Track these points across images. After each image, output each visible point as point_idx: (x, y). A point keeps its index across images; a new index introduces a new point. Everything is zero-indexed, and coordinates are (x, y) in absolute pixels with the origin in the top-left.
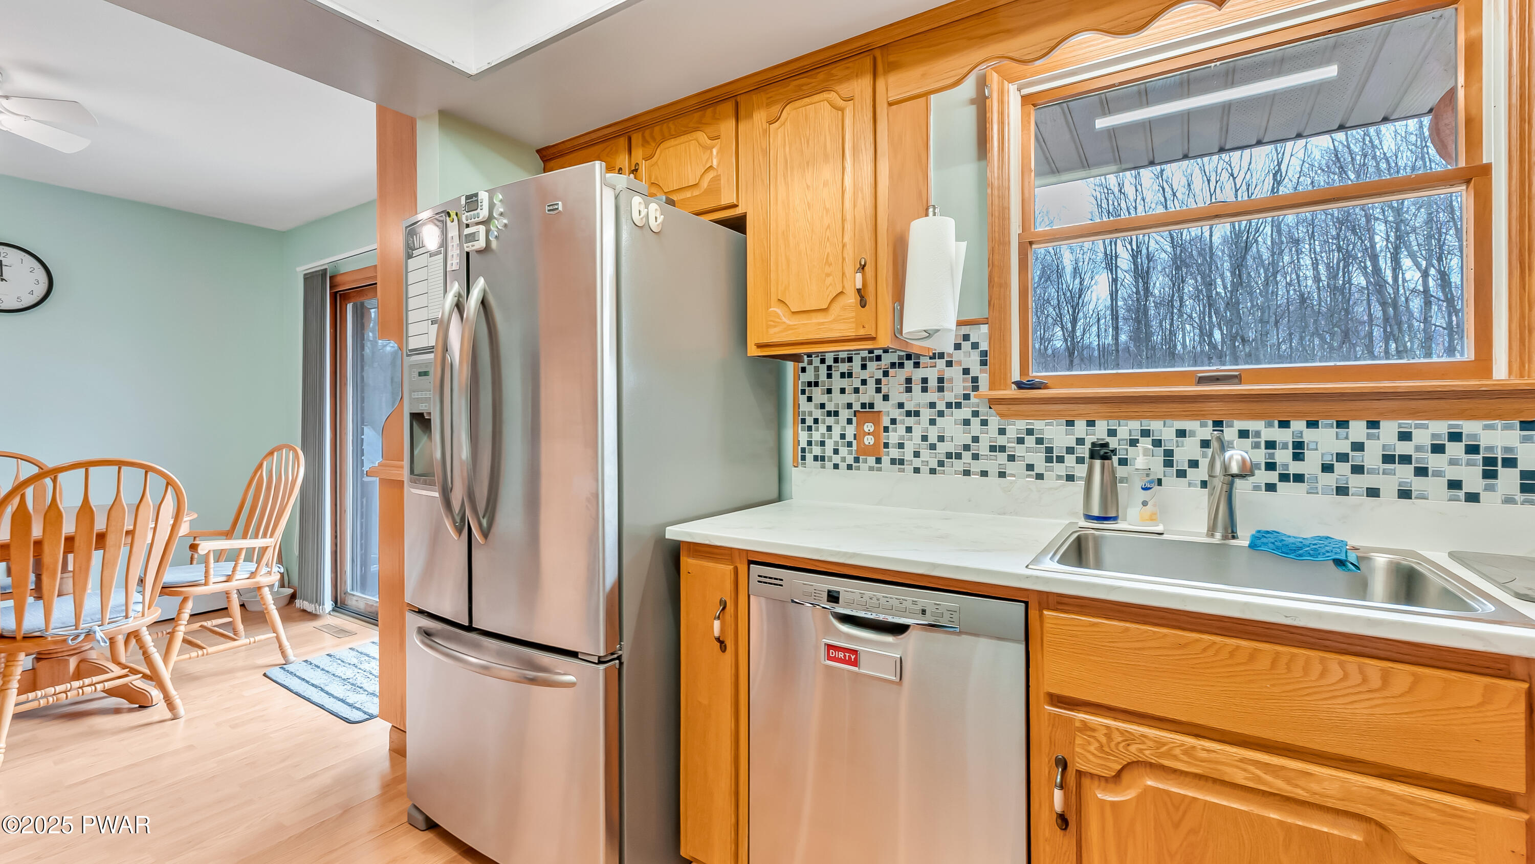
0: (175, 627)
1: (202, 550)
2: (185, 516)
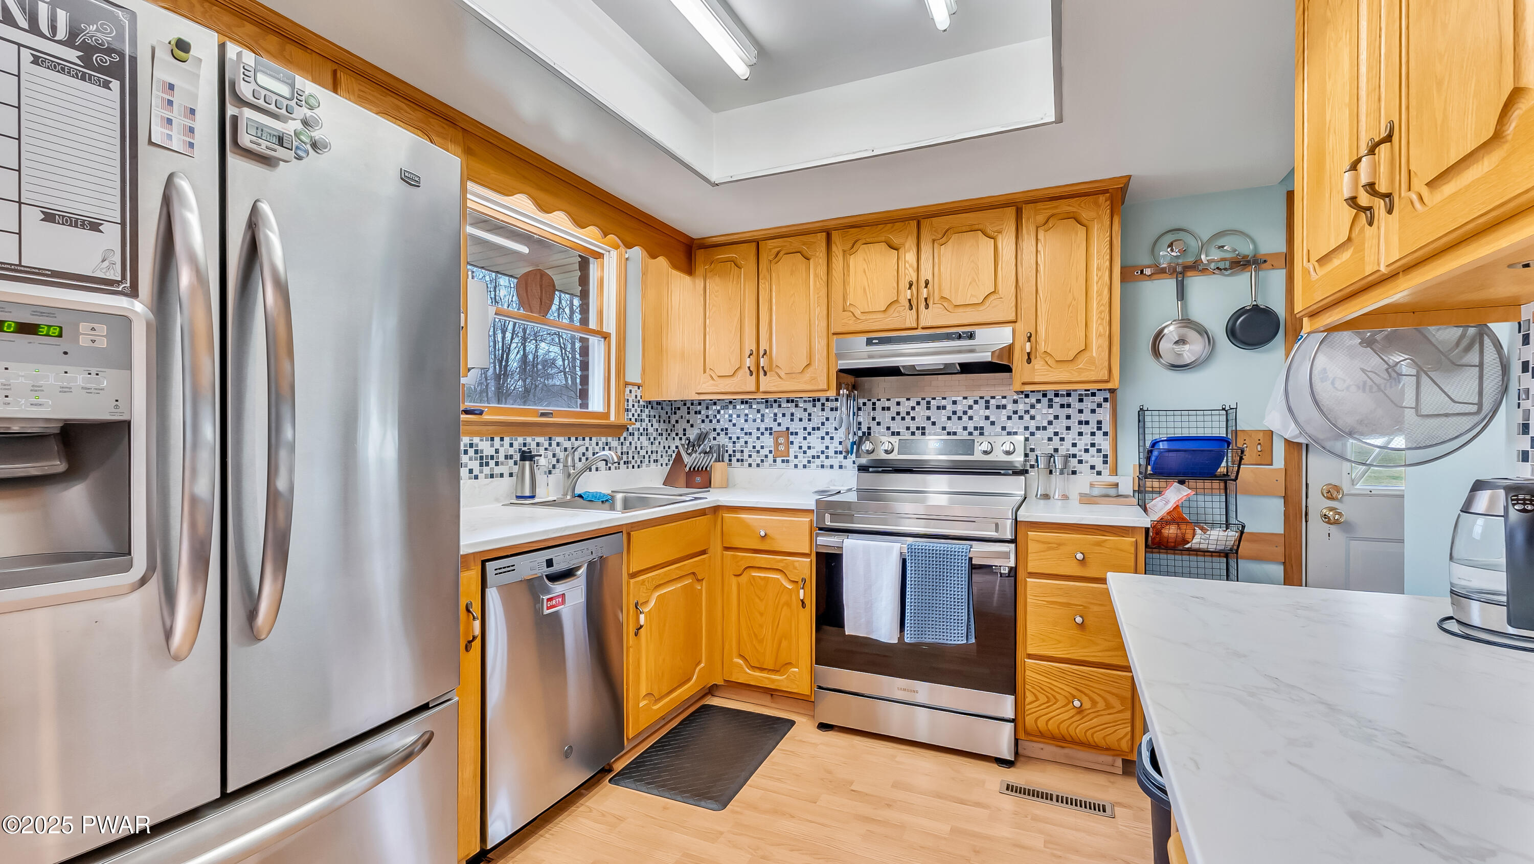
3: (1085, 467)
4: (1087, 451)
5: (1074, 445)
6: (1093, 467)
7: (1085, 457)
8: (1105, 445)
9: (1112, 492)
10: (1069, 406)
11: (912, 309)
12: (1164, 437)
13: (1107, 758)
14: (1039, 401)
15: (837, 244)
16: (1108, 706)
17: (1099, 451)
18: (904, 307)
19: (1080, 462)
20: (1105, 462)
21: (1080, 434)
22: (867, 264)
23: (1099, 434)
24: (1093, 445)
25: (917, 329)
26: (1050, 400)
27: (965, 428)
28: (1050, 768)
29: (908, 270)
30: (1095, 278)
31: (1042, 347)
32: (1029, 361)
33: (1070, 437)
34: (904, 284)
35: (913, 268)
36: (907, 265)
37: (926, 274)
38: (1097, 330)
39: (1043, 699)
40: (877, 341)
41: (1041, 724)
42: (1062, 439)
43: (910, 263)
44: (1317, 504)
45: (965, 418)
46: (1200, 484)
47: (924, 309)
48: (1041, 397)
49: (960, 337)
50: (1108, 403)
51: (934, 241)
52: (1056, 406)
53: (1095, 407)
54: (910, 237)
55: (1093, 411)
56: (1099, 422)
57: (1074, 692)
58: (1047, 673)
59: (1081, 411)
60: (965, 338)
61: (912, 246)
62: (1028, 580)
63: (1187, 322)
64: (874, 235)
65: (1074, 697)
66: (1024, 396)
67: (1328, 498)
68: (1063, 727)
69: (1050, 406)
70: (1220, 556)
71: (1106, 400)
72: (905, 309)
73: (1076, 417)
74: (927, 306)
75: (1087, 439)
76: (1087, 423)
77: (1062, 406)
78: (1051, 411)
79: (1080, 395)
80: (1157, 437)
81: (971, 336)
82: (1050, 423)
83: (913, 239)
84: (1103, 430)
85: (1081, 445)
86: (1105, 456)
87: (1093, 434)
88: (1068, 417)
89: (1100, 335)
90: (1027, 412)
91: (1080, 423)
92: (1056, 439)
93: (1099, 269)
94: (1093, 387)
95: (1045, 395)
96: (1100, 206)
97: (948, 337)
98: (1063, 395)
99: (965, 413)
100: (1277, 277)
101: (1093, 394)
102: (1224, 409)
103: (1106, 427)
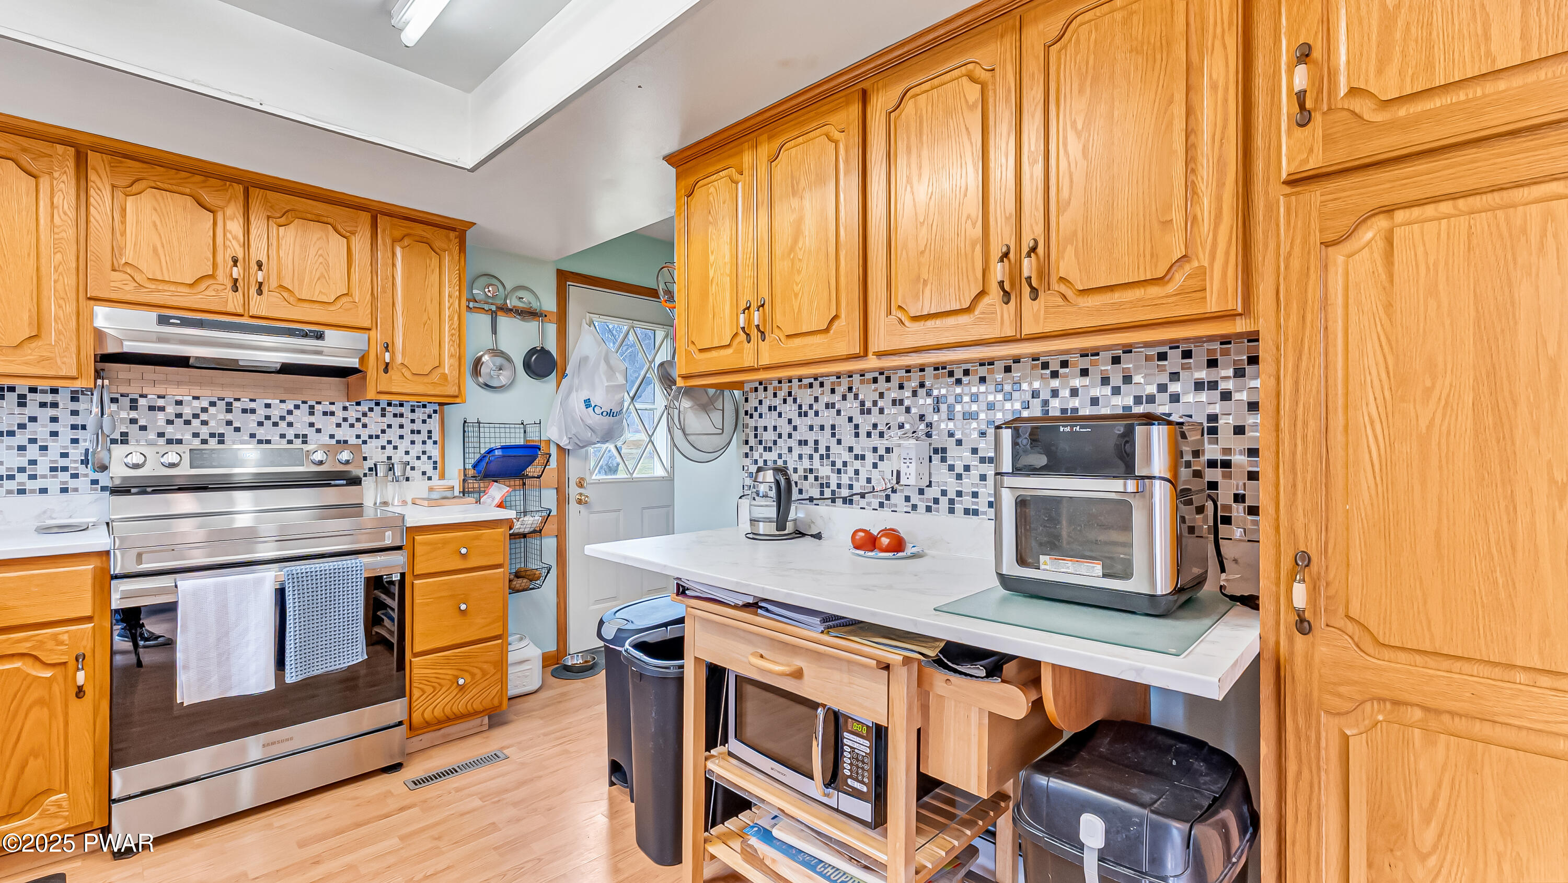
3: (416, 474)
4: (418, 458)
5: (407, 453)
6: (424, 473)
7: (417, 464)
8: (435, 452)
9: (449, 494)
10: (402, 415)
11: (237, 290)
12: (498, 445)
13: (474, 723)
14: (371, 410)
15: (100, 171)
16: (484, 673)
17: (430, 458)
18: (223, 287)
19: (413, 468)
20: (435, 468)
21: (413, 442)
22: (160, 217)
23: (430, 442)
24: (424, 453)
25: (242, 316)
26: (383, 409)
27: (283, 436)
28: (434, 752)
29: (230, 241)
30: (447, 304)
31: (399, 359)
32: (386, 370)
33: (404, 445)
34: (223, 258)
35: (238, 241)
36: (229, 236)
37: (259, 251)
38: (449, 350)
39: (429, 690)
40: (179, 322)
41: (428, 715)
42: (395, 448)
43: (233, 233)
44: (573, 491)
45: (283, 424)
46: (512, 483)
47: (255, 294)
48: (373, 406)
49: (305, 335)
50: (437, 415)
51: (268, 217)
52: (389, 415)
53: (426, 418)
54: (233, 203)
55: (424, 422)
56: (430, 432)
57: (456, 673)
58: (433, 665)
59: (413, 421)
60: (311, 337)
61: (237, 213)
62: (415, 582)
63: (496, 352)
64: (174, 182)
65: (457, 678)
66: (354, 403)
67: (579, 487)
68: (448, 710)
69: (383, 415)
70: (520, 538)
71: (435, 412)
72: (226, 289)
73: (408, 426)
74: (260, 292)
75: (418, 447)
76: (419, 432)
77: (395, 415)
78: (384, 419)
79: (412, 406)
80: (493, 446)
81: (320, 336)
82: (383, 431)
83: (238, 205)
84: (434, 439)
85: (413, 453)
86: (435, 463)
87: (424, 442)
88: (401, 426)
89: (452, 356)
90: (358, 420)
91: (413, 432)
92: (389, 448)
93: (450, 296)
94: (424, 400)
95: (377, 404)
96: (450, 241)
97: (291, 333)
98: (395, 405)
99: (283, 418)
100: (552, 329)
101: (424, 406)
102: (522, 424)
103: (436, 436)
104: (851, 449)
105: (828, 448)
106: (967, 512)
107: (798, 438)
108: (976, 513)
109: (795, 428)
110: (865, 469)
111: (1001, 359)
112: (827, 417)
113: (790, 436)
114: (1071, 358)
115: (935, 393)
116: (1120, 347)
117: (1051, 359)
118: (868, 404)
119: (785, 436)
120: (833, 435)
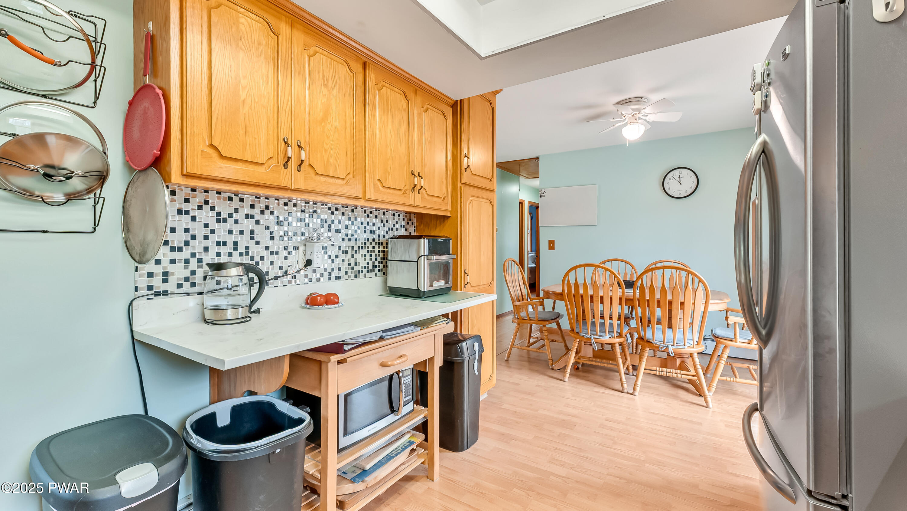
0: (719, 360)
1: (731, 321)
2: (710, 300)
104: (267, 248)
105: (247, 248)
106: (336, 278)
107: (217, 239)
108: (340, 278)
109: (213, 231)
110: (278, 261)
111: (350, 205)
112: (248, 225)
113: (206, 237)
114: (373, 210)
115: (322, 217)
116: (395, 211)
117: (367, 210)
118: (281, 219)
119: (200, 237)
120: (252, 238)
